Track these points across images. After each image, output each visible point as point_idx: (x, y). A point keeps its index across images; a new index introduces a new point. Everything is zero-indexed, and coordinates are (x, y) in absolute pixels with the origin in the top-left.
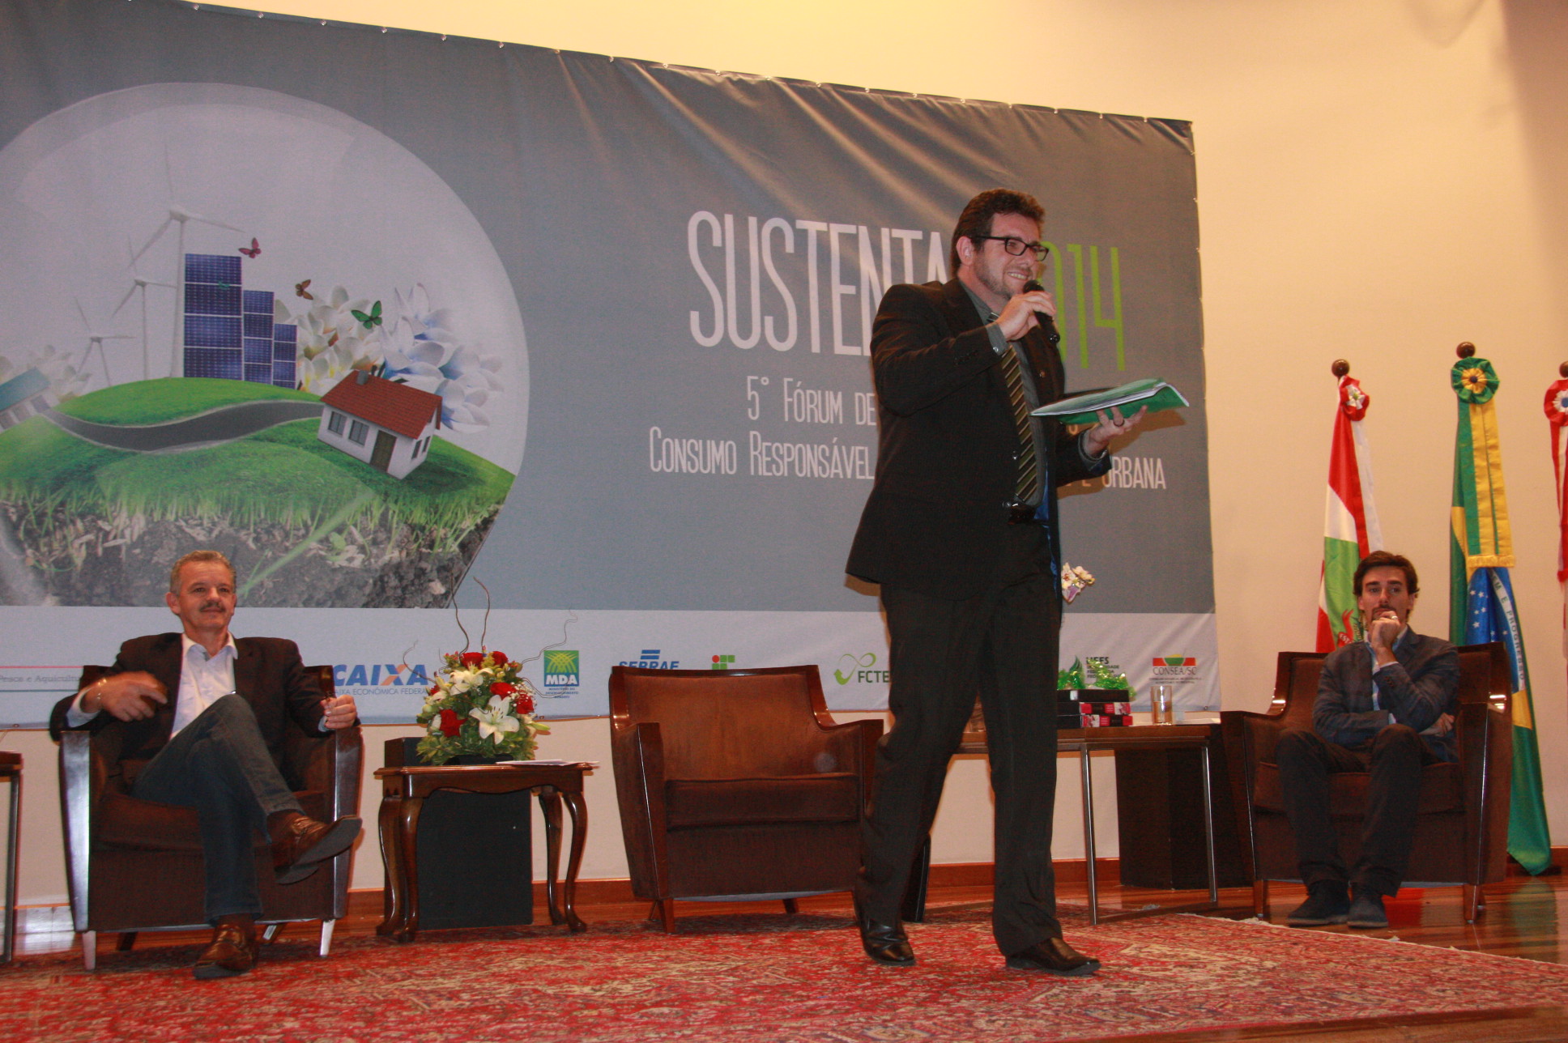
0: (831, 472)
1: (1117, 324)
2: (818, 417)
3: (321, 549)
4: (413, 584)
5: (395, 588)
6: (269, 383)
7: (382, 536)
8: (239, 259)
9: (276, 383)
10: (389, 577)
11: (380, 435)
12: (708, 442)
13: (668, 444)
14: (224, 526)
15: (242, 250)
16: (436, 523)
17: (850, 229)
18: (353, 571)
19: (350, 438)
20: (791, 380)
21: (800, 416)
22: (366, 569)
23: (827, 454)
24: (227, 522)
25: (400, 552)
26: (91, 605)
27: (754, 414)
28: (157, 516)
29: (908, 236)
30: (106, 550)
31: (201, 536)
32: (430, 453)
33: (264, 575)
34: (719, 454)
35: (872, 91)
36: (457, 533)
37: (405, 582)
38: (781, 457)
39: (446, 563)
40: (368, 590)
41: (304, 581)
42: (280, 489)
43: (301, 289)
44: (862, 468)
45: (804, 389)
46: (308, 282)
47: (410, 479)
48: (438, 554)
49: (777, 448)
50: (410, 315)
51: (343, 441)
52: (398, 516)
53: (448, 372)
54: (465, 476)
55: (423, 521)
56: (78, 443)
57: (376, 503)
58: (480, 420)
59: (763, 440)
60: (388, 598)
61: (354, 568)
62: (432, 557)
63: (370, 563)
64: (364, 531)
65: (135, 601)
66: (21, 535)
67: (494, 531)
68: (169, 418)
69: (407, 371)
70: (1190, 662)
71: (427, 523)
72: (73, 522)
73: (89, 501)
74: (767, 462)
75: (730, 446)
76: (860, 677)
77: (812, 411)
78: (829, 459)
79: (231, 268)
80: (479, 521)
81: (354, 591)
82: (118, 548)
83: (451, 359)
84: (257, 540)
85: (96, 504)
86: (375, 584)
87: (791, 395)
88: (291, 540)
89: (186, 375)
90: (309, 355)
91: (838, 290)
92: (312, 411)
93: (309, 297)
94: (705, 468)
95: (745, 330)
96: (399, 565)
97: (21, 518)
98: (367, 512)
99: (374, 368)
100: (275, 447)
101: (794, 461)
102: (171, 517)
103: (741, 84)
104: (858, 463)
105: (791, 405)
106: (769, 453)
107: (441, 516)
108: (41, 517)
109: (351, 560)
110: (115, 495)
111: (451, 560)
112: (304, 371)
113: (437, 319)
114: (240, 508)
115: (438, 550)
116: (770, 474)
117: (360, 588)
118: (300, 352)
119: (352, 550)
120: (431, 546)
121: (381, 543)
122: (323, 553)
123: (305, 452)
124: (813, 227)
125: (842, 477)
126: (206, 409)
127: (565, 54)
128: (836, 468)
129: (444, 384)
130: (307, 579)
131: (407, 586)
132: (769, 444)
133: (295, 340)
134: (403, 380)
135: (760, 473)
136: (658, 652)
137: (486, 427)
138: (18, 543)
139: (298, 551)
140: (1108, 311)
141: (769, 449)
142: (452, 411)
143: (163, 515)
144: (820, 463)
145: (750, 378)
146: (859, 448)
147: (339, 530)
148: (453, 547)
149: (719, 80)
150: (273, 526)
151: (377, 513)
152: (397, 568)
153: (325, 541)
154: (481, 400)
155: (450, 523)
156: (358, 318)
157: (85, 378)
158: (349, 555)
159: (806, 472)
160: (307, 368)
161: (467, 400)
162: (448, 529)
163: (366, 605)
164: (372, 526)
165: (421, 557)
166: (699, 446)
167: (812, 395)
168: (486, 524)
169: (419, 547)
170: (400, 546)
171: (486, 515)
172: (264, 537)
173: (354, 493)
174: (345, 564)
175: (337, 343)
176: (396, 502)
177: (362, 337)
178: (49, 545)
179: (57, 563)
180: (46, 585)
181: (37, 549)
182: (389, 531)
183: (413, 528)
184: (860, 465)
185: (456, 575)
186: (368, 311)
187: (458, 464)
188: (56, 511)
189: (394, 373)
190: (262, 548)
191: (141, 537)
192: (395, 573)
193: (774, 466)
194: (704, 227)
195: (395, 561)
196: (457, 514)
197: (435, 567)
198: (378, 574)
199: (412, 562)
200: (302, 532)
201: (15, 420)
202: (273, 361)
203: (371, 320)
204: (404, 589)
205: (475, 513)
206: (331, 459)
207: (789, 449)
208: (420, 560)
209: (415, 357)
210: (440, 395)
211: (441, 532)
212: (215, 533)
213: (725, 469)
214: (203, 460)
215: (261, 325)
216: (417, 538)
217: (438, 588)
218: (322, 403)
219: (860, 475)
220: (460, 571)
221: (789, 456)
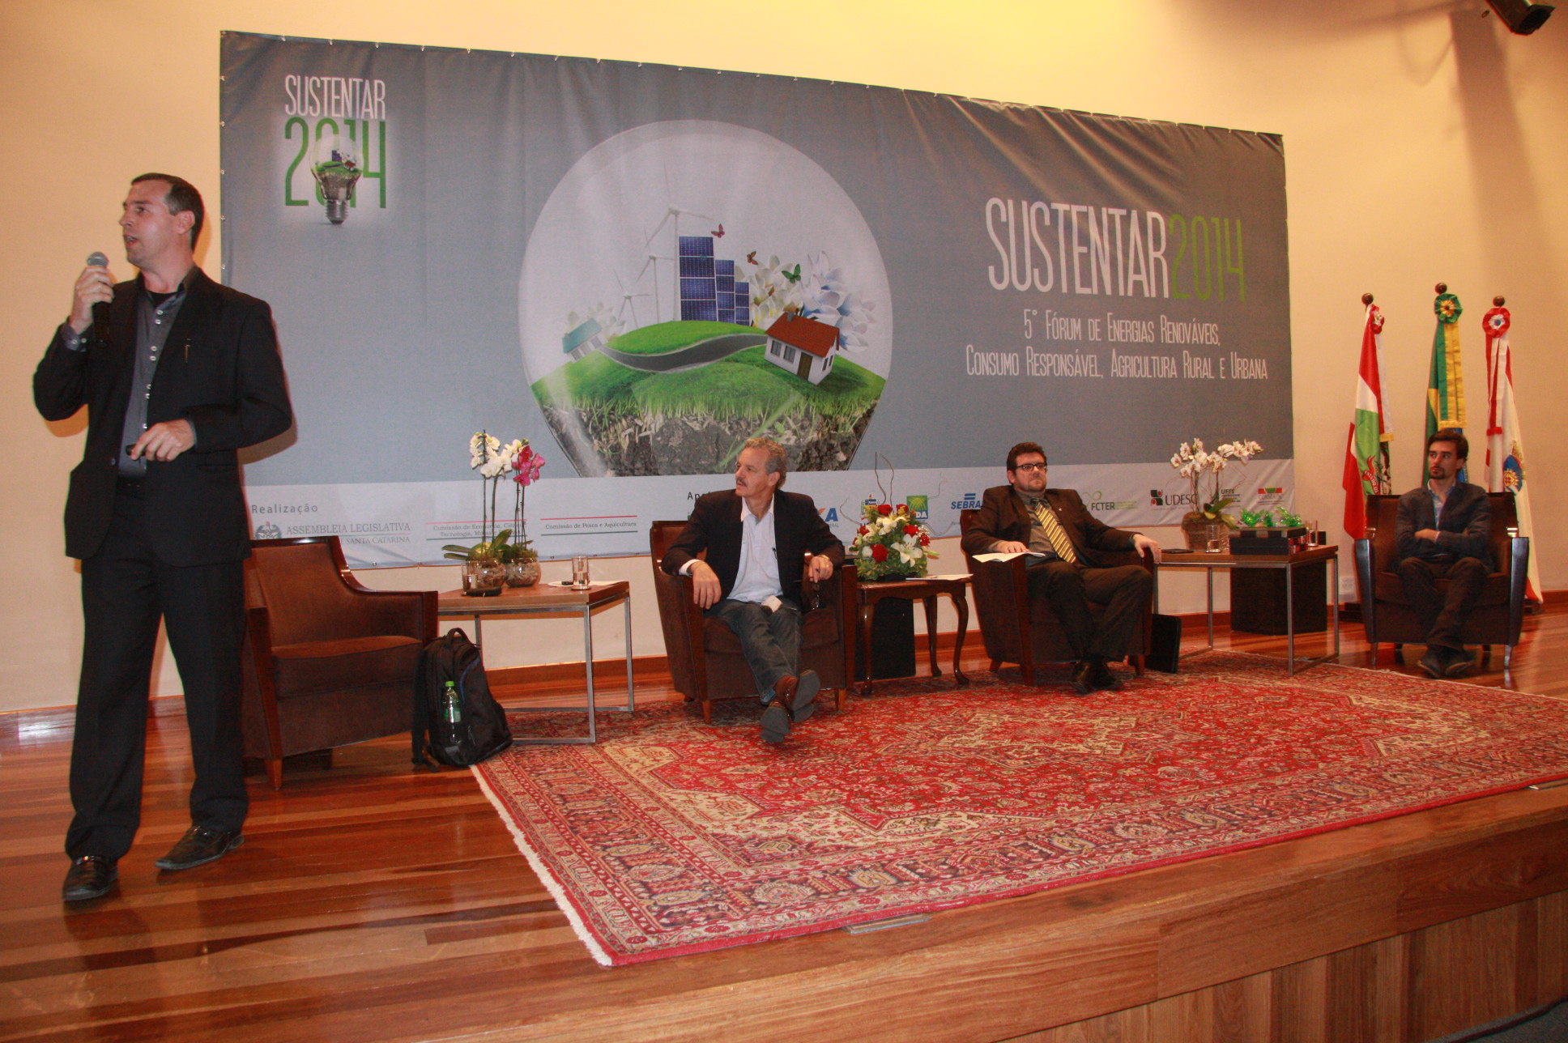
0: (1076, 372)
1: (1240, 271)
2: (1067, 336)
4: (826, 455)
5: (816, 458)
6: (734, 322)
7: (806, 423)
8: (711, 239)
9: (738, 323)
10: (812, 451)
11: (803, 355)
12: (1002, 354)
13: (978, 357)
14: (711, 420)
15: (713, 233)
16: (839, 413)
17: (1083, 209)
18: (790, 447)
19: (784, 358)
20: (1050, 311)
21: (1056, 336)
22: (798, 447)
23: (1073, 361)
24: (712, 418)
25: (818, 434)
26: (634, 475)
27: (1028, 335)
28: (670, 415)
29: (1118, 213)
30: (640, 439)
31: (696, 427)
32: (833, 366)
34: (1008, 363)
35: (1095, 114)
36: (852, 420)
37: (821, 454)
38: (1045, 363)
39: (846, 440)
40: (799, 460)
42: (744, 394)
43: (750, 258)
44: (1093, 369)
45: (1058, 317)
46: (754, 253)
47: (822, 384)
48: (841, 434)
49: (1043, 357)
50: (818, 273)
51: (779, 360)
52: (816, 409)
53: (842, 311)
54: (855, 381)
55: (831, 413)
56: (622, 367)
57: (802, 402)
58: (863, 343)
59: (1034, 352)
60: (812, 464)
62: (837, 437)
63: (800, 442)
64: (795, 421)
65: (660, 472)
66: (590, 430)
67: (874, 416)
68: (674, 349)
69: (817, 311)
70: (1279, 490)
71: (833, 414)
72: (620, 421)
73: (629, 406)
74: (1037, 367)
75: (1015, 357)
76: (1092, 506)
77: (1063, 332)
78: (1073, 364)
79: (706, 245)
80: (865, 411)
81: (791, 460)
82: (647, 437)
83: (844, 303)
85: (633, 408)
86: (803, 455)
87: (1050, 322)
88: (752, 428)
89: (683, 319)
90: (757, 302)
91: (1078, 250)
92: (758, 340)
93: (755, 263)
94: (1000, 372)
95: (1022, 280)
96: (817, 443)
97: (589, 419)
98: (797, 407)
99: (797, 310)
100: (739, 366)
101: (1053, 365)
102: (678, 415)
103: (1016, 111)
104: (1091, 366)
105: (1050, 327)
106: (1038, 361)
107: (841, 409)
108: (601, 418)
109: (788, 440)
110: (644, 402)
111: (849, 438)
112: (755, 314)
113: (835, 275)
114: (719, 408)
115: (841, 431)
116: (1039, 375)
117: (795, 458)
118: (751, 301)
119: (789, 433)
120: (836, 429)
121: (806, 428)
123: (758, 369)
124: (1062, 207)
125: (1081, 376)
126: (696, 341)
127: (907, 92)
128: (1078, 370)
129: (841, 319)
131: (823, 456)
132: (1038, 355)
133: (748, 292)
134: (815, 318)
135: (1033, 375)
136: (974, 494)
137: (866, 348)
138: (589, 436)
140: (1235, 263)
141: (1038, 358)
142: (846, 338)
143: (674, 414)
144: (1068, 367)
145: (1026, 311)
146: (1091, 356)
147: (780, 420)
148: (850, 429)
149: (1002, 108)
150: (740, 419)
151: (803, 409)
153: (772, 428)
154: (863, 329)
155: (847, 413)
156: (786, 276)
157: (623, 323)
158: (787, 437)
159: (1060, 373)
160: (756, 311)
161: (855, 329)
162: (846, 418)
163: (798, 470)
164: (800, 417)
165: (831, 436)
166: (996, 357)
167: (1062, 321)
168: (870, 412)
169: (829, 430)
170: (818, 430)
171: (869, 407)
172: (735, 426)
173: (788, 395)
174: (785, 443)
175: (774, 294)
176: (814, 400)
177: (789, 289)
178: (607, 437)
179: (611, 448)
180: (607, 463)
181: (600, 439)
182: (811, 420)
183: (825, 417)
185: (852, 448)
186: (792, 272)
187: (851, 374)
188: (610, 414)
189: (810, 313)
191: (661, 429)
192: (815, 448)
193: (1041, 369)
194: (996, 208)
195: (815, 440)
196: (851, 407)
197: (839, 443)
198: (805, 449)
199: (825, 440)
200: (758, 422)
201: (583, 355)
202: (735, 307)
203: (794, 278)
204: (821, 458)
205: (862, 406)
206: (773, 373)
207: (1050, 358)
208: (830, 438)
209: (822, 301)
210: (838, 327)
211: (842, 420)
212: (705, 426)
213: (1012, 372)
214: (695, 376)
215: (727, 283)
216: (828, 424)
217: (842, 457)
218: (767, 335)
219: (1092, 374)
220: (855, 445)
221: (1050, 363)
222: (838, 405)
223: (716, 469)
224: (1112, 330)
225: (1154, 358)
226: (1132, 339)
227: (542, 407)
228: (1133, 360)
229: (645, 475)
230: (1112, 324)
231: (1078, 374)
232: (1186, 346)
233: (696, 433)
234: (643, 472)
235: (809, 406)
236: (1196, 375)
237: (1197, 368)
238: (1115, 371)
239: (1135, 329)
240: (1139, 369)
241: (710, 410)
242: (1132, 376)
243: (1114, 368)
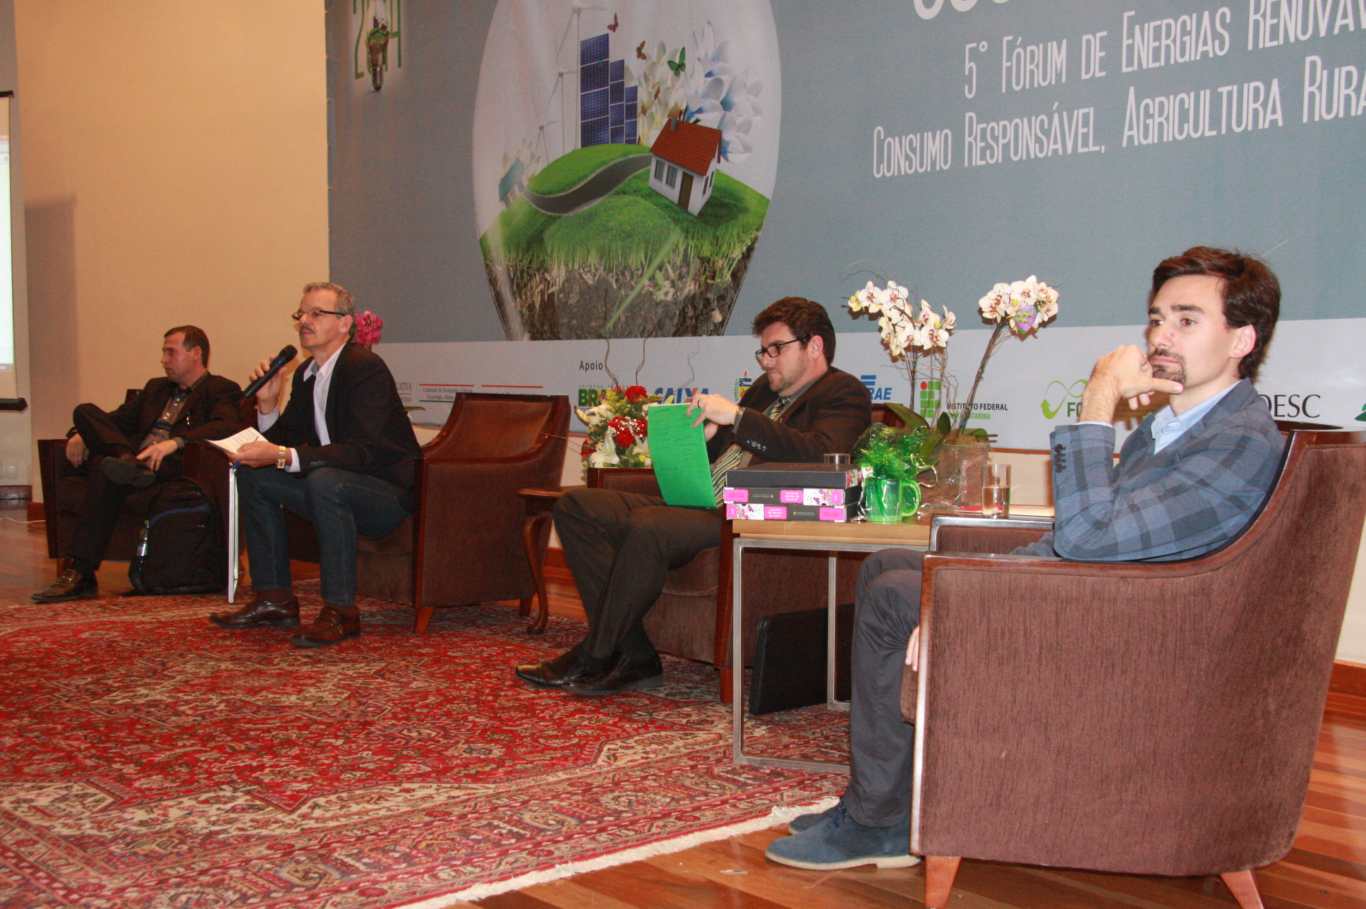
0: (1051, 147)
2: (1039, 80)
3: (650, 286)
4: (702, 314)
5: (692, 318)
6: (623, 142)
7: (684, 270)
8: (607, 35)
9: (627, 142)
10: (688, 308)
11: (685, 175)
12: (926, 134)
13: (889, 145)
14: (601, 270)
15: (609, 27)
16: (716, 255)
18: (668, 304)
19: (666, 182)
20: (1011, 38)
21: (1018, 84)
22: (675, 303)
23: (1046, 127)
24: (602, 268)
25: (695, 284)
26: (543, 339)
27: (970, 92)
28: (570, 265)
30: (548, 296)
31: (589, 279)
32: (713, 187)
33: (620, 311)
34: (935, 146)
36: (730, 263)
37: (698, 312)
38: (996, 139)
39: (722, 292)
40: (676, 320)
41: (641, 315)
42: (630, 236)
43: (640, 52)
44: (1085, 136)
45: (1024, 46)
46: (643, 44)
47: (701, 214)
48: (717, 285)
49: (993, 129)
50: (702, 55)
51: (661, 187)
52: (694, 251)
53: (726, 105)
54: (735, 206)
55: (709, 254)
56: (536, 213)
57: (681, 240)
58: (747, 148)
59: (978, 123)
60: (687, 327)
61: (668, 301)
62: (714, 288)
63: (677, 296)
64: (674, 267)
65: (561, 336)
66: (515, 288)
67: (755, 255)
68: (575, 184)
69: (700, 111)
71: (711, 255)
72: (535, 276)
73: (541, 258)
74: (981, 148)
75: (946, 136)
76: (1069, 410)
77: (1032, 72)
78: (1047, 133)
79: (604, 45)
80: (744, 249)
81: (668, 321)
82: (553, 294)
83: (728, 91)
84: (617, 281)
85: (544, 260)
86: (680, 315)
87: (1009, 59)
88: (634, 280)
89: (582, 146)
90: (644, 111)
92: (644, 162)
93: (644, 57)
94: (921, 167)
96: (694, 297)
97: (515, 275)
98: (675, 250)
99: (681, 113)
100: (627, 199)
101: (1009, 141)
102: (576, 267)
104: (1081, 131)
105: (1009, 69)
106: (984, 138)
107: (720, 247)
108: (522, 273)
109: (666, 294)
110: (552, 252)
111: (726, 289)
112: (642, 126)
113: (719, 56)
114: (609, 255)
115: (718, 280)
116: (984, 163)
118: (639, 110)
119: (667, 285)
120: (713, 278)
121: (683, 277)
122: (651, 289)
123: (642, 201)
125: (1060, 153)
126: (592, 172)
128: (1055, 142)
129: (723, 118)
130: (643, 313)
131: (698, 316)
132: (985, 126)
133: (636, 98)
134: (698, 121)
135: (974, 164)
136: (874, 377)
137: (748, 155)
138: (514, 294)
139: (637, 289)
141: (984, 131)
142: (728, 143)
143: (573, 265)
144: (1038, 140)
145: (968, 47)
146: (1082, 111)
147: (660, 268)
148: (728, 277)
151: (682, 249)
152: (692, 299)
153: (652, 278)
154: (746, 127)
155: (725, 255)
156: (671, 68)
157: (538, 161)
158: (665, 290)
159: (1022, 154)
160: (643, 123)
161: (738, 129)
162: (724, 260)
163: (674, 335)
164: (678, 262)
165: (708, 287)
166: (917, 141)
167: (1032, 52)
168: (750, 249)
169: (706, 278)
170: (695, 280)
171: (749, 244)
172: (621, 277)
173: (669, 233)
174: (662, 297)
175: (660, 95)
176: (693, 238)
177: (673, 86)
178: (526, 294)
179: (529, 307)
180: (525, 325)
181: (521, 298)
182: (688, 265)
183: (703, 261)
184: (1083, 134)
185: (729, 304)
186: (677, 61)
187: (731, 195)
188: (528, 268)
189: (692, 114)
190: (619, 289)
191: (563, 284)
192: (691, 305)
193: (988, 152)
195: (692, 293)
196: (730, 244)
197: (716, 297)
198: (681, 307)
199: (702, 293)
200: (640, 271)
201: (512, 202)
202: (625, 121)
203: (679, 68)
204: (697, 318)
205: (742, 241)
206: (656, 204)
207: (1005, 127)
208: (707, 290)
209: (706, 95)
210: (721, 129)
211: (720, 263)
212: (597, 278)
213: (942, 165)
214: (591, 216)
215: (618, 90)
216: (705, 270)
217: (717, 317)
218: (651, 154)
219: (1083, 147)
220: (732, 299)
221: (1004, 137)
222: (716, 242)
223: (602, 331)
224: (1131, 48)
225: (1224, 90)
226: (1176, 57)
227: (486, 264)
228: (1172, 105)
229: (550, 339)
230: (1131, 35)
231: (1055, 151)
232: (1314, 44)
233: (589, 287)
234: (548, 335)
235: (688, 245)
236: (1339, 109)
237: (1341, 91)
238: (1133, 134)
239: (1185, 32)
240: (1188, 122)
241: (601, 258)
242: (1171, 139)
243: (1131, 128)
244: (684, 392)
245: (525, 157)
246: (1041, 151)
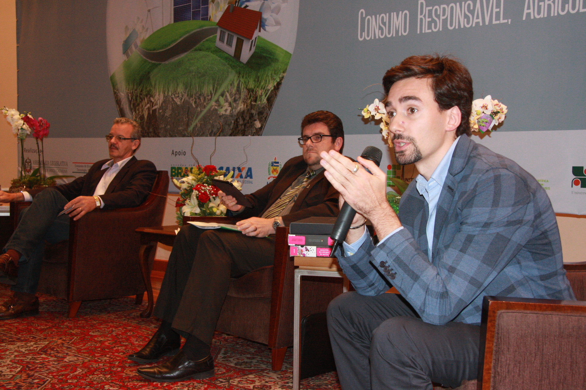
0: (474, 21)
3: (216, 106)
4: (248, 123)
5: (242, 125)
6: (200, 19)
7: (237, 96)
9: (202, 19)
10: (240, 119)
11: (238, 39)
12: (392, 13)
13: (368, 20)
14: (186, 96)
16: (258, 87)
18: (227, 117)
19: (227, 44)
22: (231, 115)
23: (472, 8)
25: (244, 105)
28: (166, 94)
30: (153, 111)
31: (178, 101)
32: (256, 46)
33: (197, 121)
34: (398, 21)
36: (266, 92)
37: (246, 121)
38: (438, 16)
39: (261, 110)
40: (232, 126)
41: (210, 123)
42: (203, 76)
44: (498, 14)
47: (249, 62)
48: (258, 105)
49: (436, 10)
51: (224, 46)
52: (244, 85)
54: (270, 58)
55: (253, 87)
56: (145, 61)
57: (236, 78)
58: (278, 23)
59: (426, 6)
60: (239, 130)
61: (227, 115)
62: (256, 107)
63: (233, 112)
64: (231, 94)
65: (160, 135)
66: (132, 106)
67: (282, 88)
68: (170, 45)
69: (248, 0)
71: (254, 88)
72: (144, 99)
73: (148, 88)
74: (429, 22)
75: (406, 14)
78: (472, 12)
80: (275, 84)
81: (227, 127)
82: (156, 110)
84: (195, 102)
85: (150, 90)
86: (234, 123)
88: (206, 102)
89: (174, 22)
92: (213, 31)
94: (389, 34)
96: (243, 112)
97: (132, 98)
98: (232, 84)
99: (236, 2)
100: (202, 53)
101: (447, 17)
102: (170, 94)
104: (495, 10)
106: (430, 16)
107: (260, 83)
108: (136, 97)
109: (226, 110)
110: (155, 85)
111: (263, 108)
112: (211, 10)
114: (190, 87)
115: (258, 102)
116: (430, 31)
119: (227, 105)
120: (255, 101)
121: (237, 101)
122: (216, 107)
123: (212, 54)
125: (481, 24)
126: (180, 37)
128: (478, 18)
129: (263, 4)
130: (211, 122)
131: (246, 124)
132: (431, 8)
134: (247, 6)
135: (423, 32)
137: (279, 27)
139: (208, 108)
141: (430, 11)
142: (266, 20)
143: (168, 93)
144: (466, 16)
147: (222, 95)
148: (265, 101)
151: (236, 84)
152: (242, 114)
153: (217, 101)
154: (277, 10)
155: (263, 87)
157: (147, 31)
158: (225, 108)
159: (455, 25)
160: (213, 8)
161: (272, 12)
162: (262, 90)
163: (231, 135)
164: (234, 92)
165: (252, 107)
166: (386, 18)
168: (279, 84)
169: (251, 101)
170: (244, 102)
171: (278, 80)
172: (198, 100)
173: (228, 74)
174: (224, 113)
176: (243, 77)
178: (139, 110)
179: (141, 118)
181: (136, 112)
182: (240, 94)
183: (249, 91)
184: (496, 12)
185: (265, 117)
187: (267, 51)
188: (140, 94)
189: (243, 3)
190: (197, 107)
191: (162, 104)
192: (242, 117)
193: (433, 24)
195: (242, 110)
196: (266, 81)
197: (257, 113)
198: (235, 118)
199: (248, 110)
200: (210, 97)
201: (130, 55)
202: (201, 7)
204: (245, 125)
205: (274, 79)
206: (220, 57)
207: (444, 9)
208: (251, 108)
210: (261, 11)
211: (260, 92)
212: (183, 100)
213: (402, 32)
214: (179, 64)
216: (250, 96)
217: (258, 124)
218: (217, 26)
219: (496, 20)
220: (267, 114)
221: (444, 15)
222: (258, 80)
223: (186, 132)
227: (114, 91)
229: (153, 137)
231: (477, 23)
233: (178, 106)
234: (152, 134)
235: (240, 81)
238: (530, 11)
240: (568, 3)
241: (186, 89)
242: (556, 14)
243: (529, 8)
244: (236, 169)
245: (139, 28)
246: (468, 23)
